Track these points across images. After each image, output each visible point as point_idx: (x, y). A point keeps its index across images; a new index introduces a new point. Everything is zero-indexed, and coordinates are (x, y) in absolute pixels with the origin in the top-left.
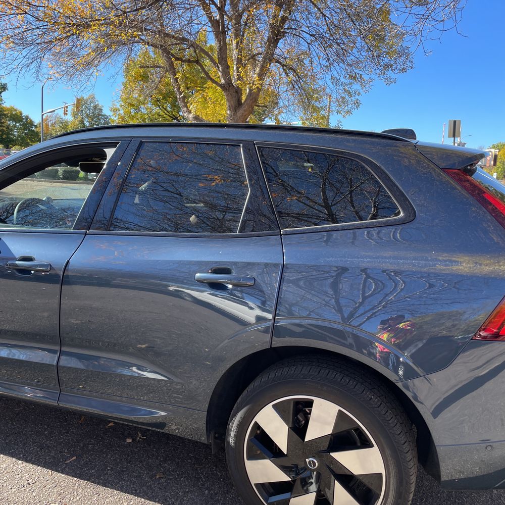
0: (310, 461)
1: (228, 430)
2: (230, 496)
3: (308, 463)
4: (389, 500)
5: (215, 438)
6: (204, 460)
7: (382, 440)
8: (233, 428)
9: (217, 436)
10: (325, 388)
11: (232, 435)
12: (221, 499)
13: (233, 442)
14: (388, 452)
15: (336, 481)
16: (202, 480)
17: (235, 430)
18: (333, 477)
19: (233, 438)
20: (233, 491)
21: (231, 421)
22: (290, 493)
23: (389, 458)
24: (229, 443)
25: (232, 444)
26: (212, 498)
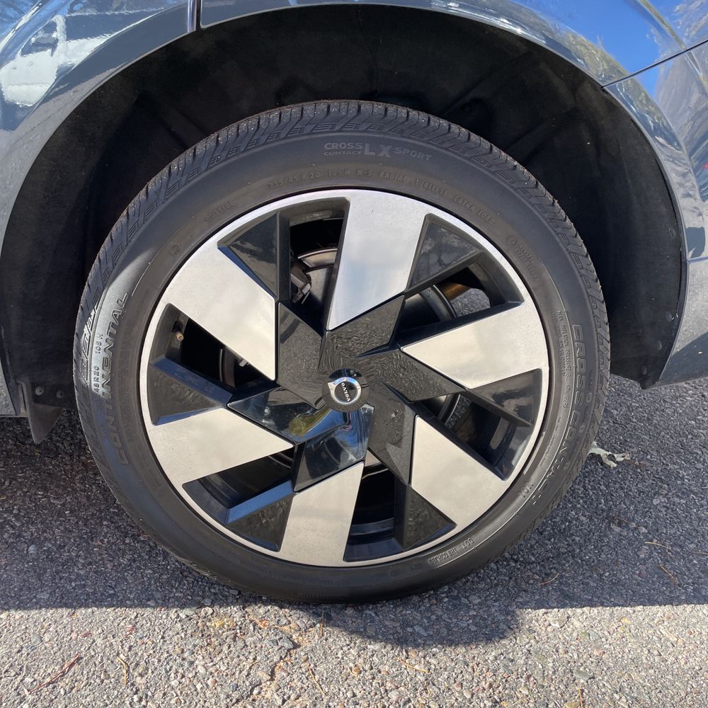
0: (339, 388)
1: (79, 353)
2: (102, 541)
3: (333, 393)
4: (556, 433)
5: (36, 399)
6: (7, 483)
7: (547, 276)
8: (96, 339)
9: (38, 392)
10: (385, 152)
11: (94, 364)
12: (78, 556)
13: (101, 381)
14: (561, 308)
15: (419, 420)
16: (13, 527)
17: (104, 345)
18: (408, 412)
19: (101, 372)
20: (105, 530)
21: (84, 322)
22: (288, 483)
23: (564, 323)
24: (86, 390)
25: (101, 390)
26: (52, 560)
